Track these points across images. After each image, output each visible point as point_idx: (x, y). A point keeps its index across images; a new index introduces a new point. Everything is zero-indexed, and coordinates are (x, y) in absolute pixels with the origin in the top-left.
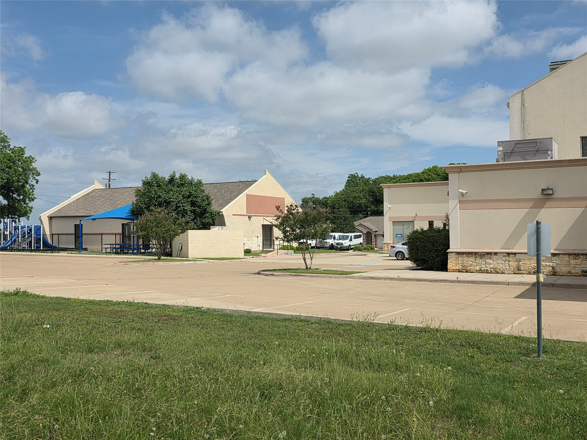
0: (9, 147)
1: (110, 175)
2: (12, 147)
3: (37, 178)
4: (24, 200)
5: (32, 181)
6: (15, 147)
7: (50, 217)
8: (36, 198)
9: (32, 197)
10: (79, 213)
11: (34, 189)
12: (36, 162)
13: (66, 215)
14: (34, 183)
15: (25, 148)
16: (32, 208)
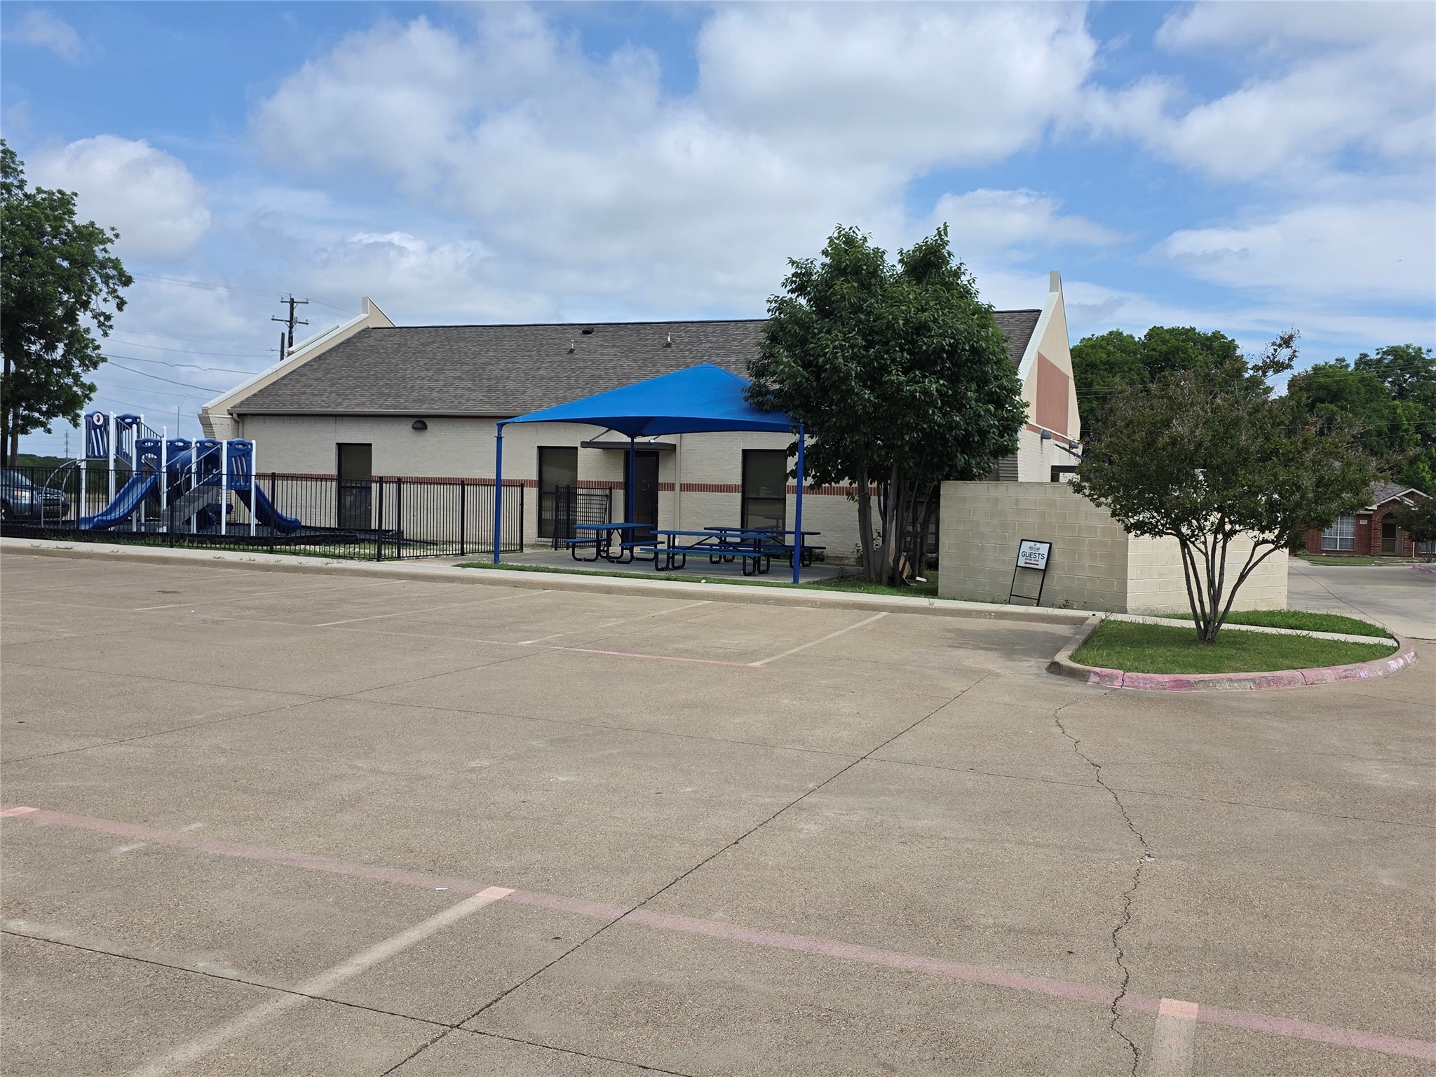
0: (21, 187)
1: (292, 309)
2: (30, 189)
3: (122, 292)
4: (65, 365)
5: (105, 300)
6: (39, 191)
7: (239, 415)
8: (104, 360)
9: (91, 356)
10: (358, 405)
11: (111, 327)
12: (117, 241)
13: (306, 410)
14: (110, 307)
15: (76, 194)
16: (92, 388)
